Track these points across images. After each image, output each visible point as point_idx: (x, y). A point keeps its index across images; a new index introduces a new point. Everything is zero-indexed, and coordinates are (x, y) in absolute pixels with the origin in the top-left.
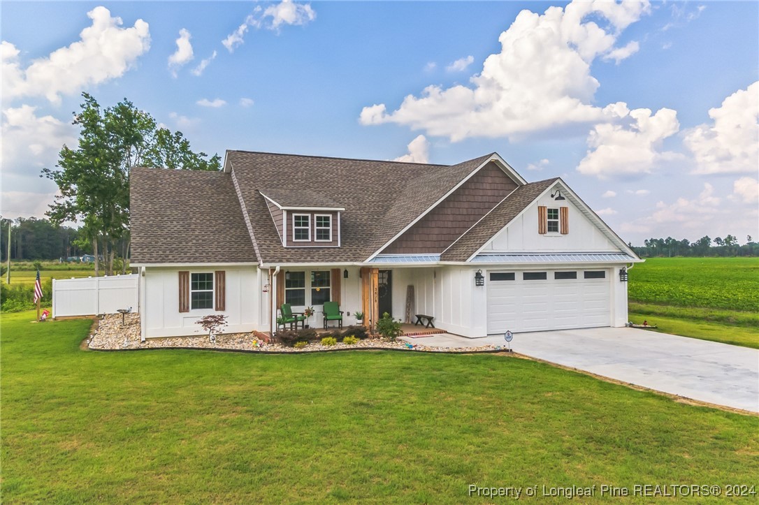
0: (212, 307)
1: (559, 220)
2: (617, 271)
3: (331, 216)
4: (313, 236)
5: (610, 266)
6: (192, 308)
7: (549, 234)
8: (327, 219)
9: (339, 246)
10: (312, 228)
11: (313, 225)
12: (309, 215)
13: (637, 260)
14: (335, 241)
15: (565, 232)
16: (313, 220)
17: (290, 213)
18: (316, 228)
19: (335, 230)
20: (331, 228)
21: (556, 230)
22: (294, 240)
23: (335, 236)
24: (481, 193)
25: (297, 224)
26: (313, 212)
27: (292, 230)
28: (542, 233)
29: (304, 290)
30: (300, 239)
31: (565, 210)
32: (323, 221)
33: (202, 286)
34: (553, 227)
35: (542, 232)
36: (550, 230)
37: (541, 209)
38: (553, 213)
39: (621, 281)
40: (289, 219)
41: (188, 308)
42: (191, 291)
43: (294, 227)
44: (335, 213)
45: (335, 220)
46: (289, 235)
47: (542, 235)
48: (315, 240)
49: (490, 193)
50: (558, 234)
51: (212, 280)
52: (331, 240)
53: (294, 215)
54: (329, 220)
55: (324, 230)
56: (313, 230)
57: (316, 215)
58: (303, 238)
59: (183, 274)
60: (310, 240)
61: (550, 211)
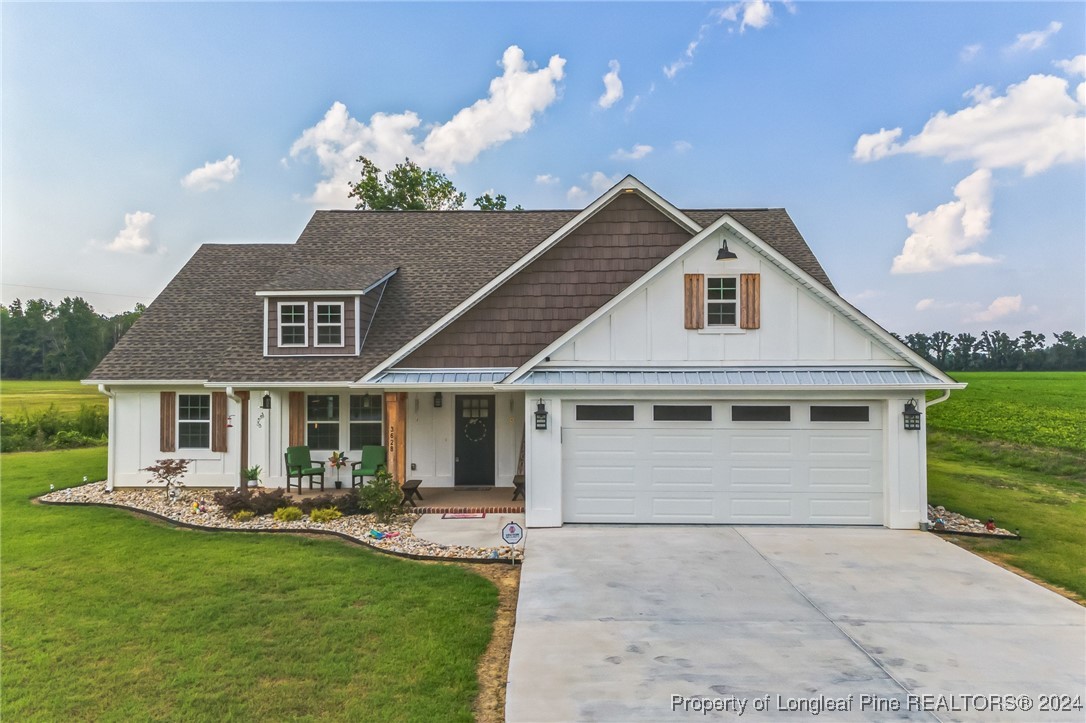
0: (208, 447)
1: (737, 301)
2: (895, 408)
3: (342, 304)
4: (311, 337)
5: (882, 397)
6: (180, 446)
7: (709, 329)
8: (336, 309)
9: (357, 353)
10: (310, 326)
11: (311, 320)
12: (306, 304)
13: (944, 382)
14: (350, 345)
15: (752, 324)
16: (311, 311)
17: (273, 300)
18: (316, 324)
19: (350, 328)
20: (342, 324)
21: (731, 320)
22: (280, 345)
23: (350, 337)
24: (607, 253)
25: (285, 319)
26: (311, 299)
27: (276, 329)
28: (692, 328)
29: (338, 425)
30: (291, 342)
31: (752, 279)
32: (328, 314)
33: (194, 415)
34: (722, 315)
35: (692, 324)
36: (713, 320)
37: (691, 279)
38: (722, 287)
39: (909, 429)
40: (273, 311)
41: (173, 445)
42: (178, 421)
43: (280, 325)
44: (349, 300)
45: (350, 311)
46: (272, 337)
47: (693, 333)
48: (316, 345)
49: (626, 253)
50: (736, 329)
51: (209, 405)
52: (342, 345)
53: (280, 304)
54: (340, 312)
55: (332, 327)
56: (311, 328)
57: (316, 304)
58: (296, 342)
59: (167, 397)
60: (306, 345)
61: (713, 282)
